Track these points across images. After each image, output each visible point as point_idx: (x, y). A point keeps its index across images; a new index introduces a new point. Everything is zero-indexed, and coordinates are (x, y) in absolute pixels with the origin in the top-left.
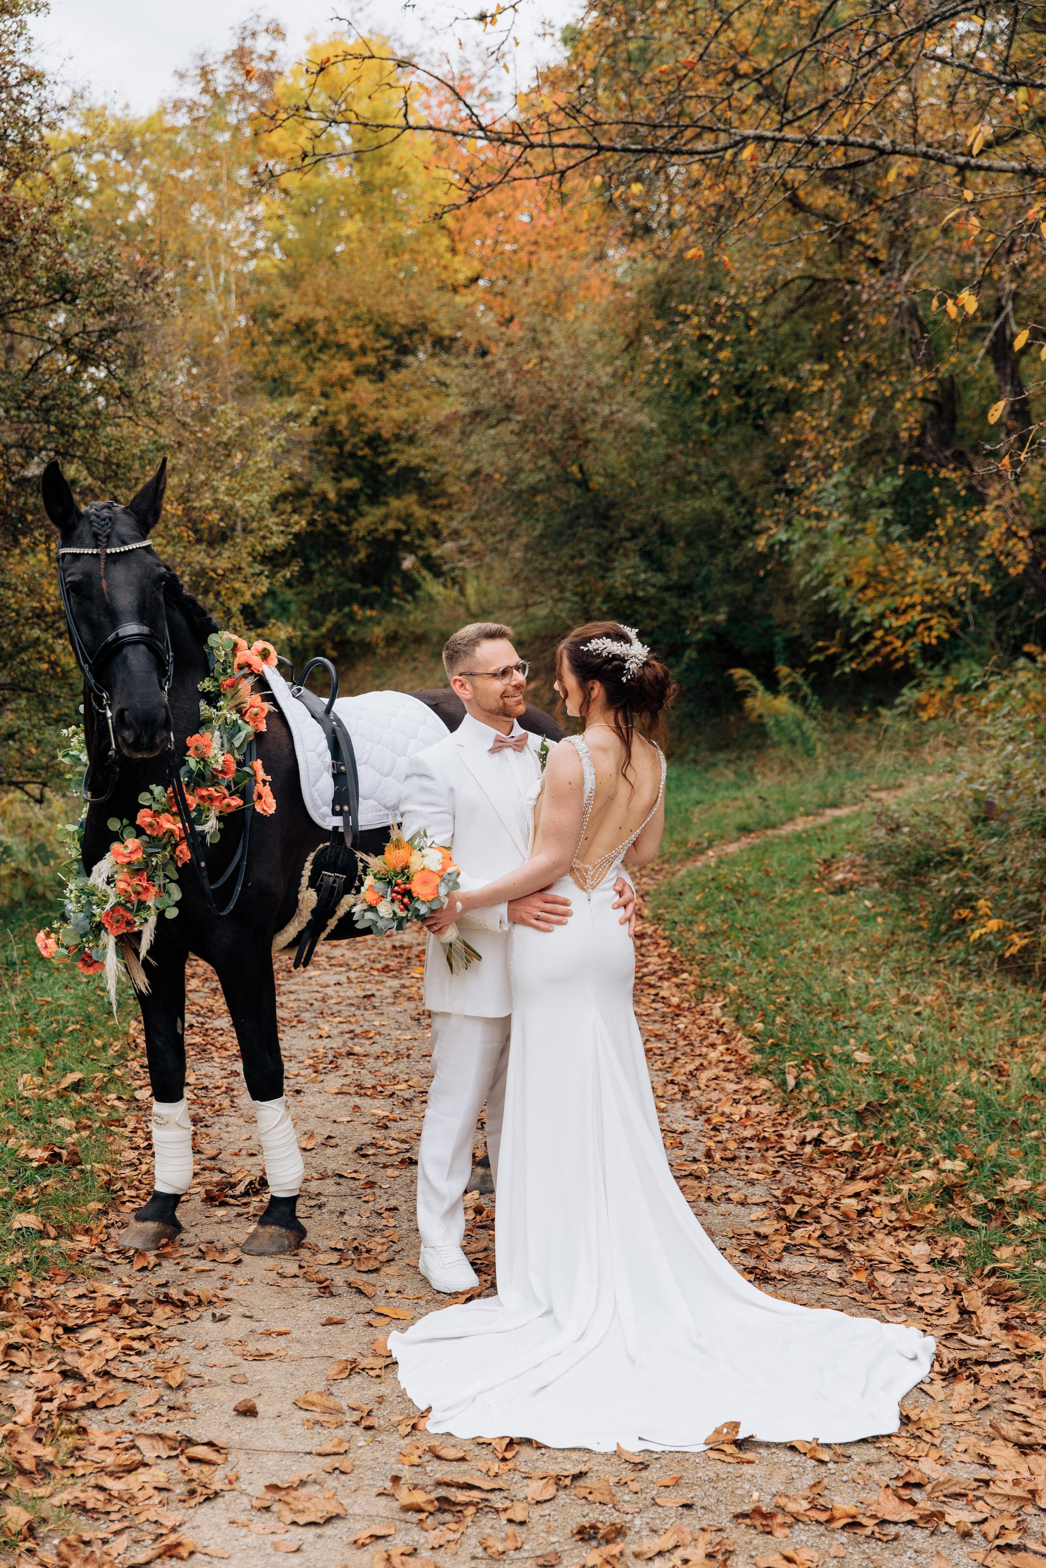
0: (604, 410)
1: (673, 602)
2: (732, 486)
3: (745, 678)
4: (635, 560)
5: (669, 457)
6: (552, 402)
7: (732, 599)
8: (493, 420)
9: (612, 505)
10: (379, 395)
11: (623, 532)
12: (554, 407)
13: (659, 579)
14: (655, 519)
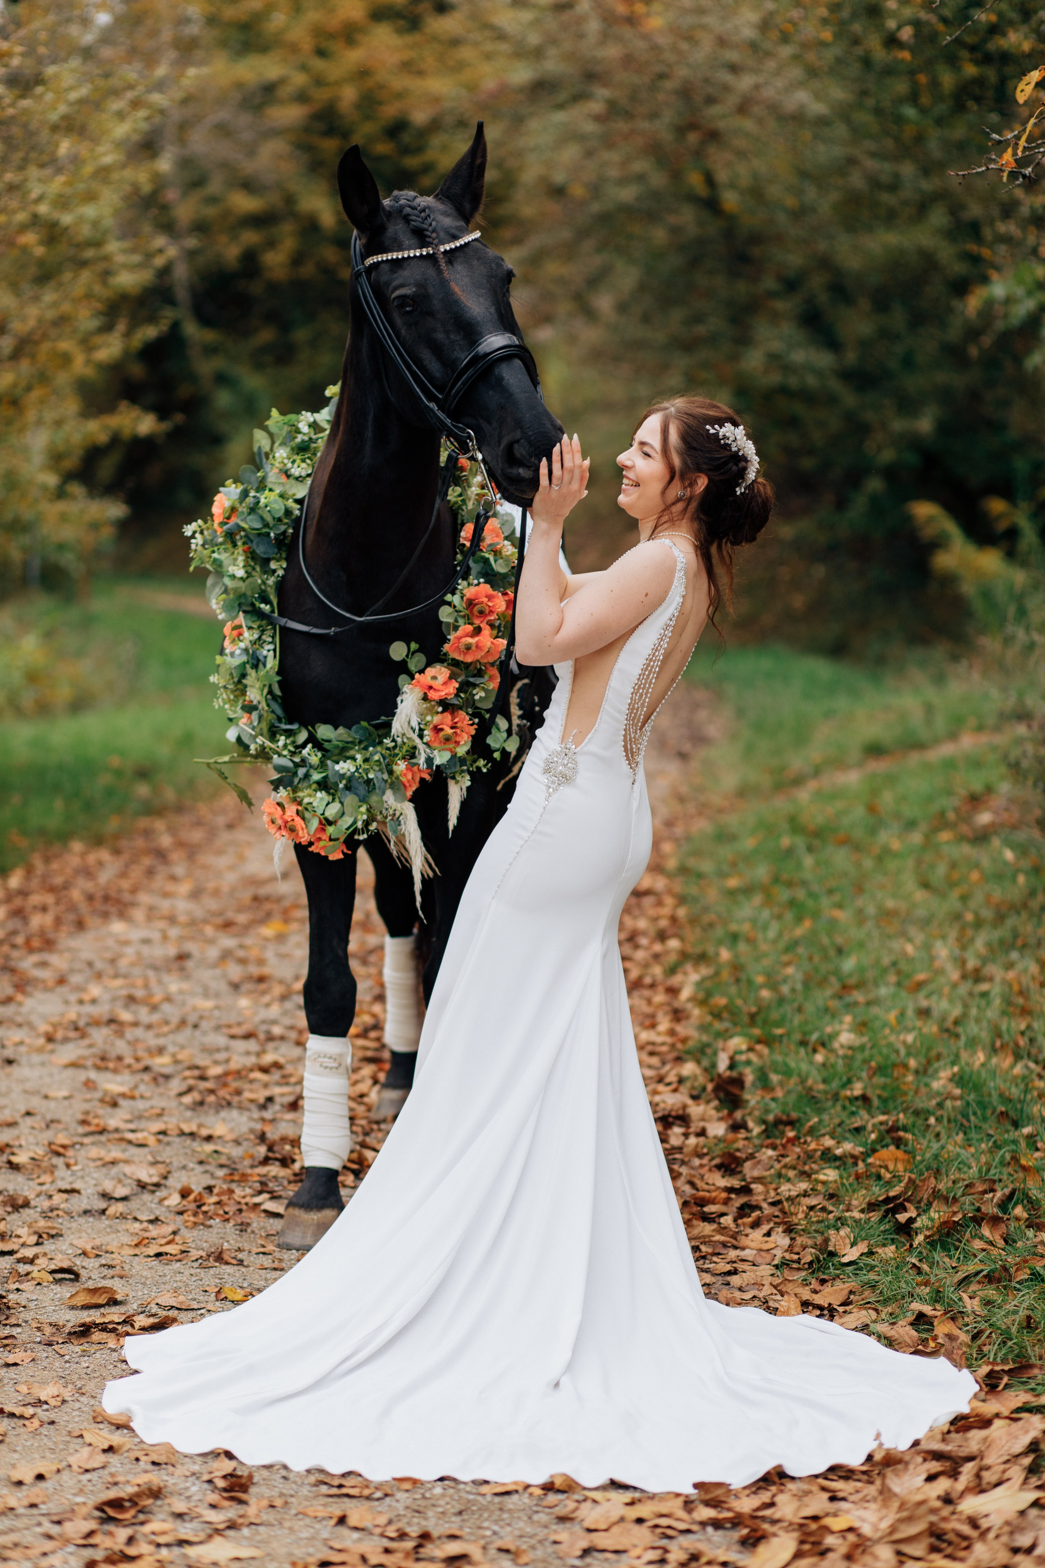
0: (745, 83)
1: (850, 399)
2: (955, 209)
3: (931, 519)
4: (789, 329)
5: (852, 161)
6: (658, 68)
7: (945, 395)
8: (562, 96)
9: (756, 239)
10: (407, 55)
11: (769, 283)
12: (662, 76)
13: (823, 359)
14: (825, 263)
